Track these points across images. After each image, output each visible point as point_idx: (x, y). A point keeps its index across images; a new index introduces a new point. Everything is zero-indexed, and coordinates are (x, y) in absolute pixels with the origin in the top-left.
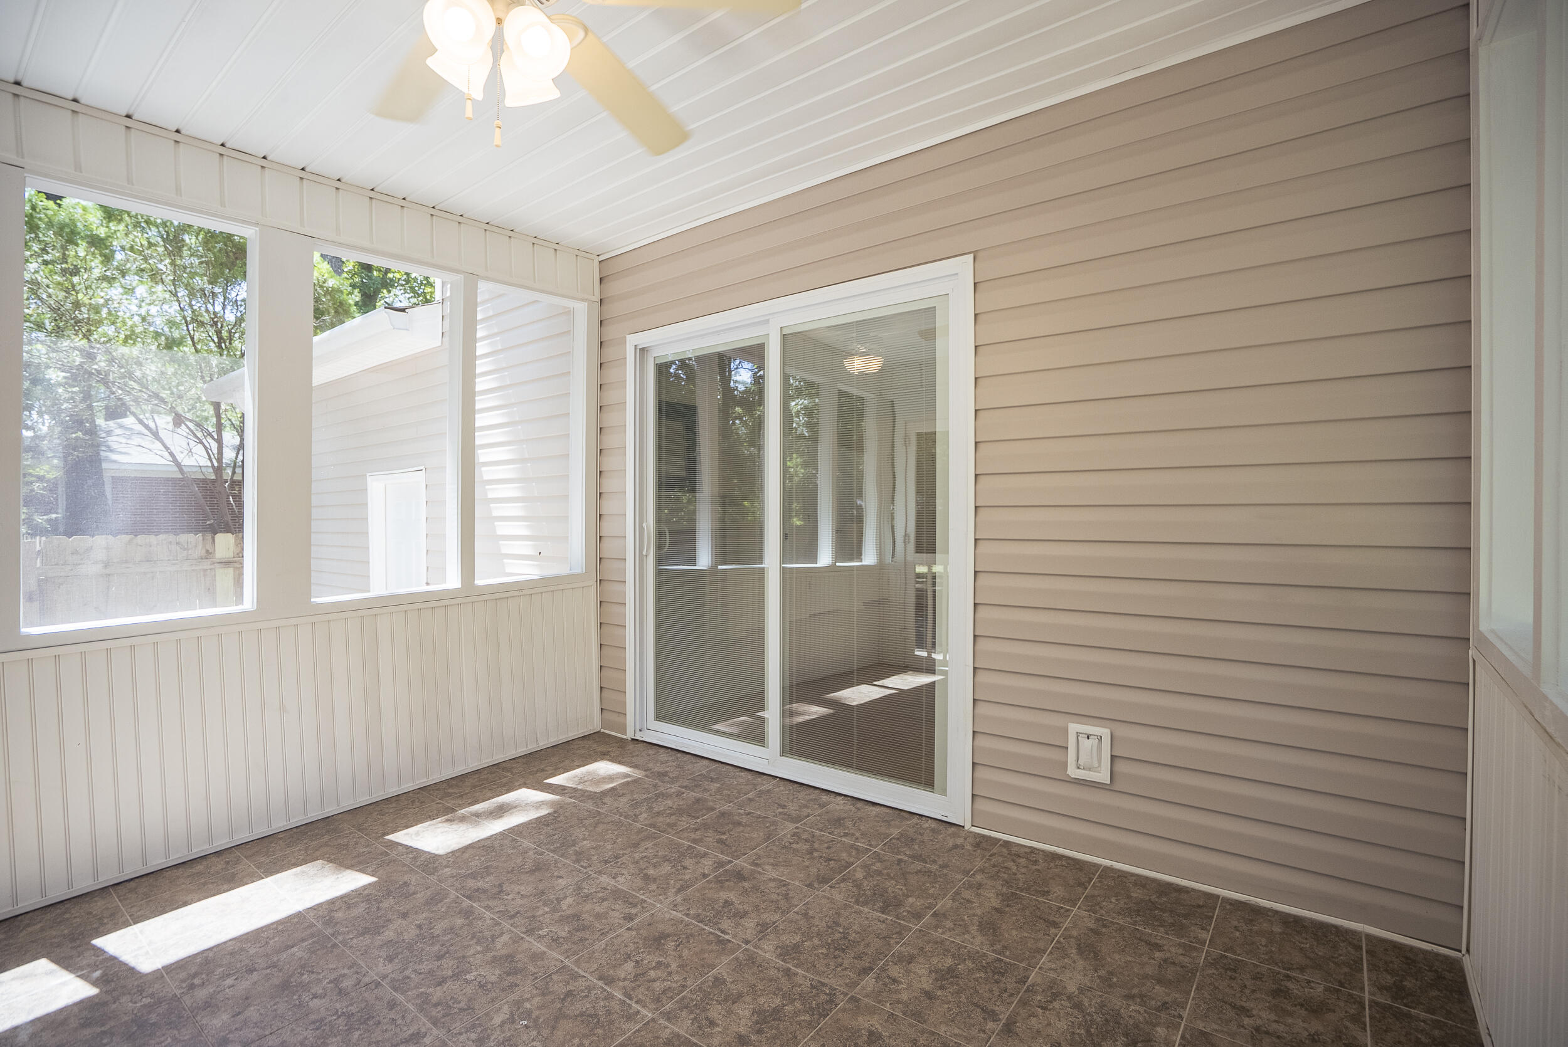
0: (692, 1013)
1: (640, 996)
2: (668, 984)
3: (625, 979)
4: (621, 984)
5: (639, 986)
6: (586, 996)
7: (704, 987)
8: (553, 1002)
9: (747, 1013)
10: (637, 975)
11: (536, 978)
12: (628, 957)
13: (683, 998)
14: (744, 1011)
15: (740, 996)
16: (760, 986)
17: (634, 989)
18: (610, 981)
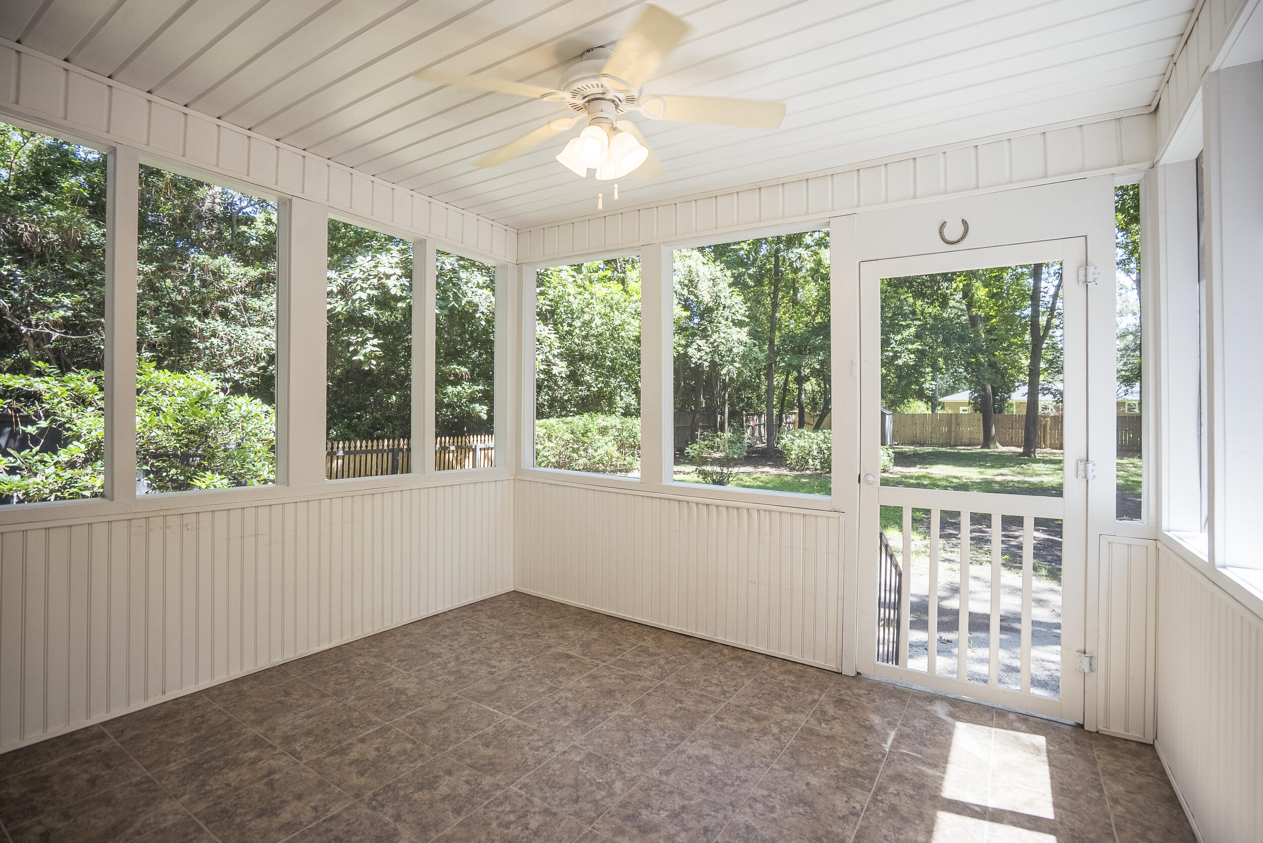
0: (481, 789)
1: (520, 800)
2: (500, 809)
3: (535, 813)
4: (537, 810)
5: (522, 807)
6: (562, 800)
7: (470, 807)
8: (586, 796)
9: (441, 788)
10: (525, 816)
11: (609, 813)
12: (536, 833)
13: (487, 799)
14: (443, 789)
15: (443, 800)
16: (426, 807)
17: (526, 805)
18: (546, 811)
